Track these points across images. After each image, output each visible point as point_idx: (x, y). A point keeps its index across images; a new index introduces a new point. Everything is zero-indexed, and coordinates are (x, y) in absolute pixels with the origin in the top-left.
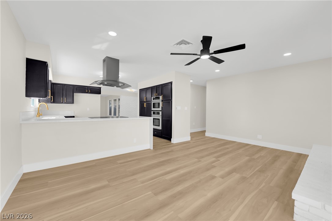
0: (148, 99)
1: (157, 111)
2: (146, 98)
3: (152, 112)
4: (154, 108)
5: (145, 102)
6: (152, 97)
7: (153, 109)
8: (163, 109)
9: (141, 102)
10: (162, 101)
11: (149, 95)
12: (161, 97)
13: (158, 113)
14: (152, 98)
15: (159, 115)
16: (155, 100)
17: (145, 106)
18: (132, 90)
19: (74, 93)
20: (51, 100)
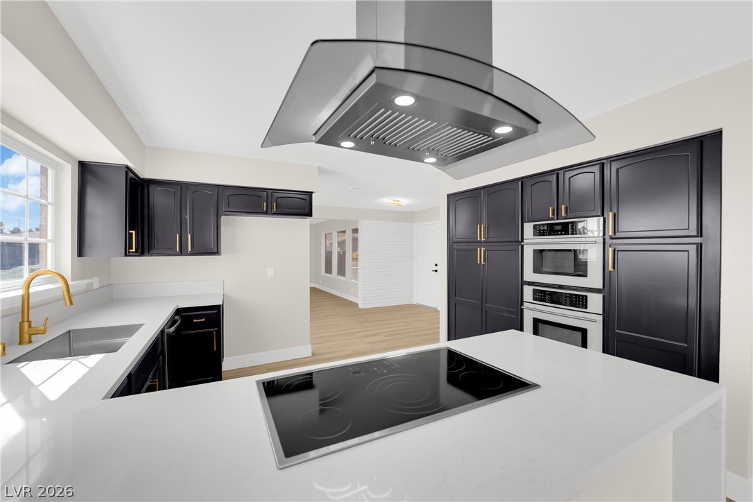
2: (488, 229)
3: (528, 292)
4: (535, 271)
5: (480, 242)
6: (523, 220)
7: (529, 275)
13: (579, 302)
14: (528, 226)
15: (586, 308)
16: (554, 237)
17: (479, 262)
18: (398, 201)
19: (223, 217)
20: (128, 245)
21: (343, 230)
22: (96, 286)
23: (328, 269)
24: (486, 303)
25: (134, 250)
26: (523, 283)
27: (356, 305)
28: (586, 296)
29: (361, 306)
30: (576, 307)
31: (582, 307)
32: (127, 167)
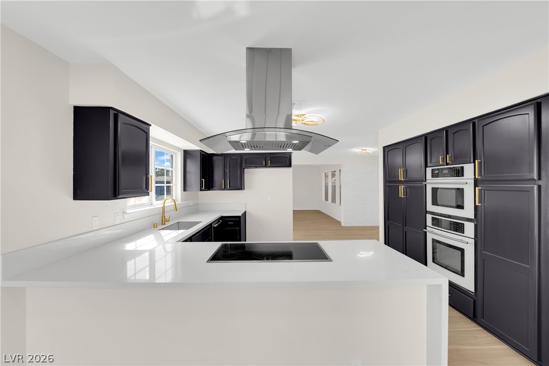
0: (414, 175)
1: (449, 217)
2: (406, 172)
3: (429, 218)
4: (433, 204)
5: (401, 181)
6: (426, 166)
7: (430, 207)
8: (479, 215)
9: (390, 182)
10: (476, 183)
11: (415, 158)
12: (469, 169)
13: (458, 227)
14: (429, 170)
15: (463, 233)
16: (443, 178)
17: (400, 196)
18: (365, 150)
19: (245, 169)
20: (201, 186)
21: (334, 170)
22: (191, 204)
23: (326, 199)
24: (406, 226)
25: (204, 188)
26: (427, 212)
27: (339, 223)
28: (463, 224)
29: (343, 225)
30: (457, 232)
31: (461, 232)
32: (201, 150)
